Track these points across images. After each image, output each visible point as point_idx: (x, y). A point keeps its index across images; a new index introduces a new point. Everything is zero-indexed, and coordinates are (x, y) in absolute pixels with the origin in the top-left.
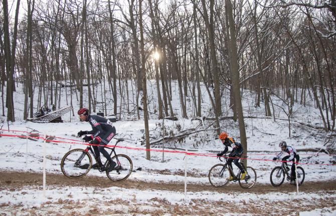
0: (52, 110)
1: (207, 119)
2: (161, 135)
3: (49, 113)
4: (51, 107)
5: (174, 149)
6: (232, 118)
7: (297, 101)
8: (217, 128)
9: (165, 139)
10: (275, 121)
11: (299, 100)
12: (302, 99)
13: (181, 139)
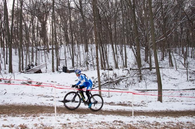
0: (35, 66)
1: (133, 69)
2: (104, 80)
3: (34, 68)
4: (34, 64)
5: (113, 89)
6: (148, 68)
7: (188, 56)
8: (140, 75)
9: (108, 82)
10: (177, 70)
11: (190, 55)
12: (192, 55)
13: (117, 82)
